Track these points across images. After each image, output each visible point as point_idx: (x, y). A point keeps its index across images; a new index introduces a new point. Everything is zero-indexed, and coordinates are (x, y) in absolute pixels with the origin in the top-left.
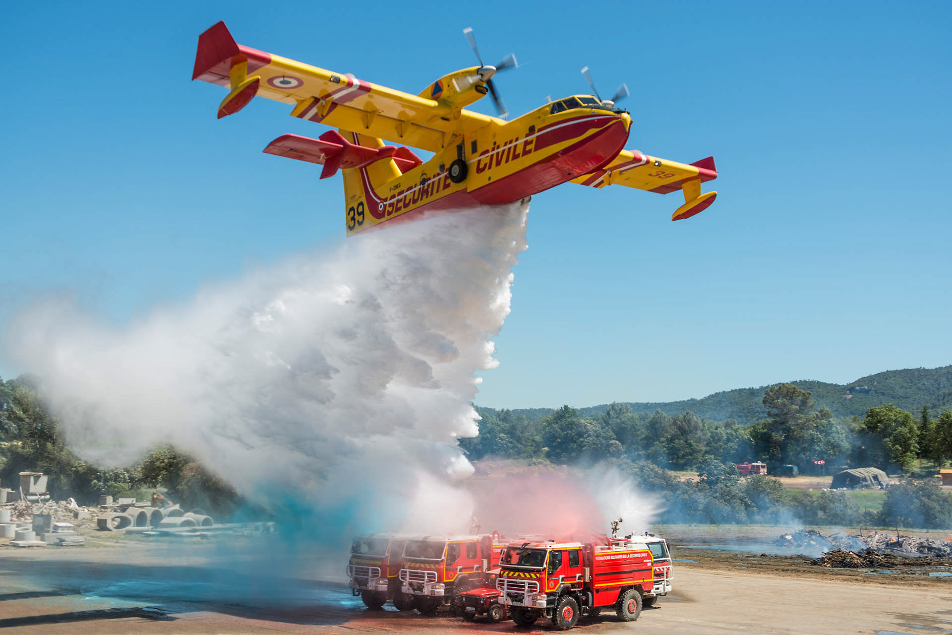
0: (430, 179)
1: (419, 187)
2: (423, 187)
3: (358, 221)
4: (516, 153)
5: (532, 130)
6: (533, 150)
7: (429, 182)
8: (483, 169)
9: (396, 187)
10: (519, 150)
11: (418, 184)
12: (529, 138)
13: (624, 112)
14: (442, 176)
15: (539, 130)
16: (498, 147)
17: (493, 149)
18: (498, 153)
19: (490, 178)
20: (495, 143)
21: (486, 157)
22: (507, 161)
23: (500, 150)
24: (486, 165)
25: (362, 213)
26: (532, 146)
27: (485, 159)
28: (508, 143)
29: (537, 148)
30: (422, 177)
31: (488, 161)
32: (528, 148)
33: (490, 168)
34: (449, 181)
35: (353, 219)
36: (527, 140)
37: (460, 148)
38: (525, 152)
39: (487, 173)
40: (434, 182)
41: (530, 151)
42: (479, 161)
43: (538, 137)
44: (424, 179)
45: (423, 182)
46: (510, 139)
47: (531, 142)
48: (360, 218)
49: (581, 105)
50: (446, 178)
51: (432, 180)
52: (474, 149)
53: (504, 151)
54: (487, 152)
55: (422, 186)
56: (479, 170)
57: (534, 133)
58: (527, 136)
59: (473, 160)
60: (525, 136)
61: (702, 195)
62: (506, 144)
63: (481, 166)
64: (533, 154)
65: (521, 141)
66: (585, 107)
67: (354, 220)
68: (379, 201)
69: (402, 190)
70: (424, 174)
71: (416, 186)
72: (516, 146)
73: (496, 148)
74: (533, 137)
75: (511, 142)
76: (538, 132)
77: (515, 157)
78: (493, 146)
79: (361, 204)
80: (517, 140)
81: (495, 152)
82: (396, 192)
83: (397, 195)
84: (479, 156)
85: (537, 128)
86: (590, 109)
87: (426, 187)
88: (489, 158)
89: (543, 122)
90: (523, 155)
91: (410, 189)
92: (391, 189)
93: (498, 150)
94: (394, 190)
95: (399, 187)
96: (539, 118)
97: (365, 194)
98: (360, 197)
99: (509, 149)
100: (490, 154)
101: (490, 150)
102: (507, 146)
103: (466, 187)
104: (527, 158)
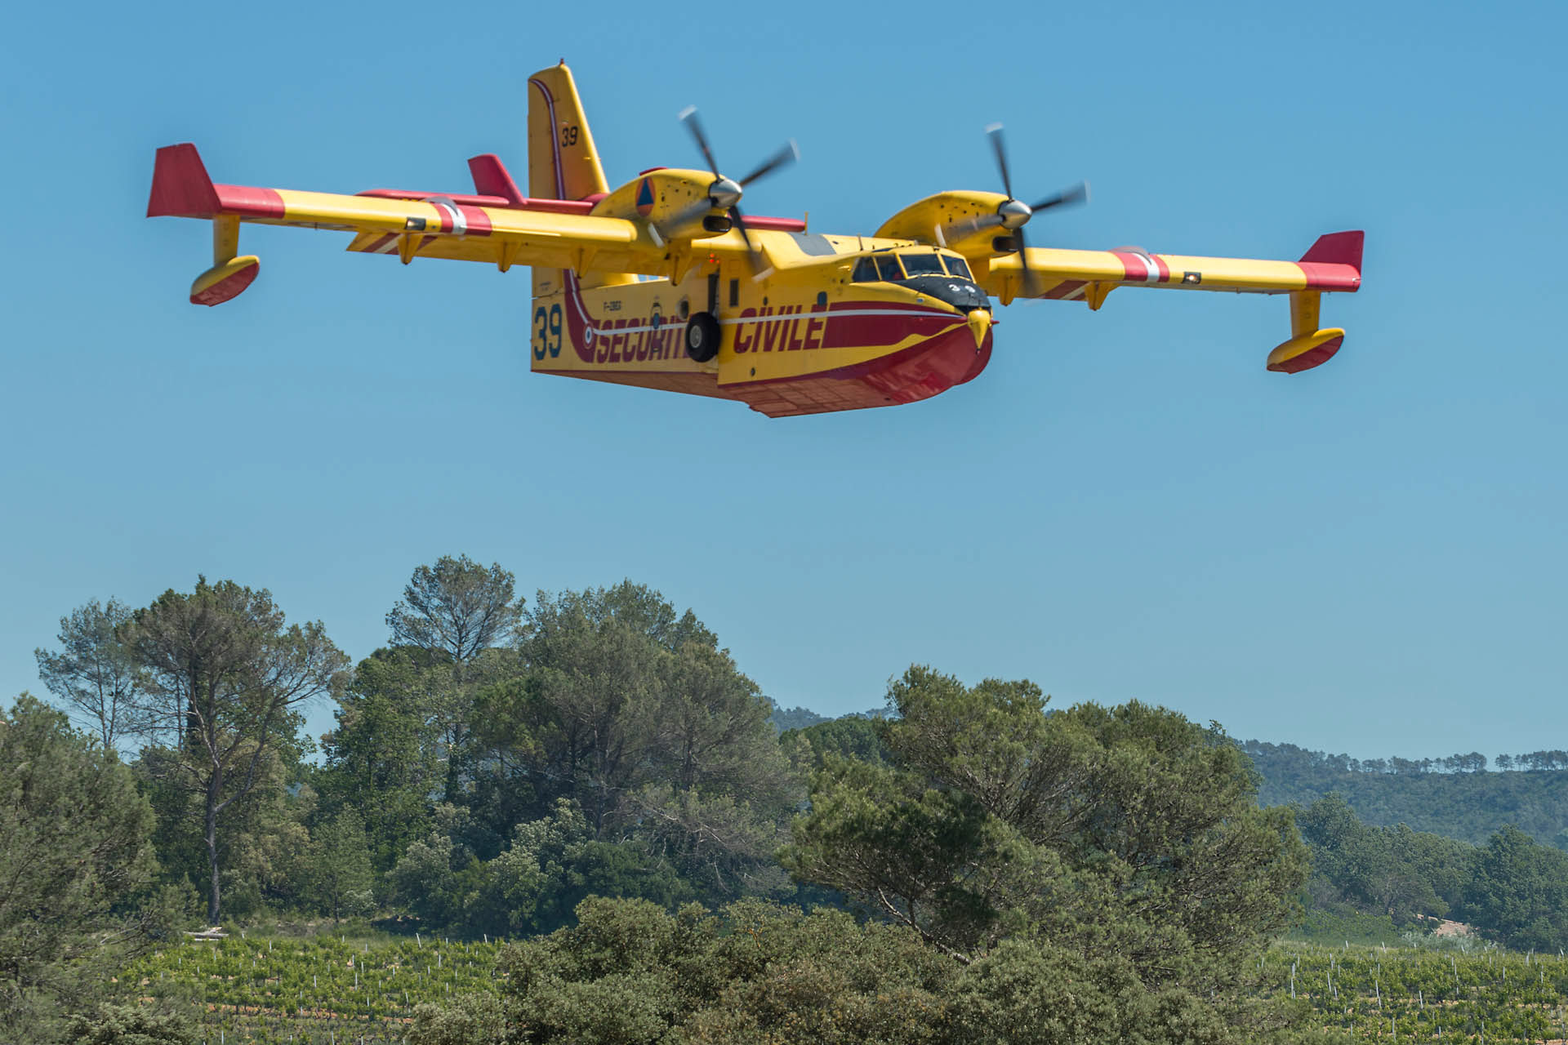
0: (665, 321)
1: (649, 328)
2: (655, 334)
3: (551, 345)
4: (797, 337)
5: (821, 303)
6: (821, 343)
7: (664, 327)
8: (744, 348)
10: (801, 335)
11: (648, 320)
12: (818, 316)
14: (685, 326)
15: (835, 307)
16: (770, 312)
17: (763, 312)
18: (769, 325)
19: (753, 372)
20: (766, 301)
21: (751, 323)
22: (781, 349)
23: (774, 318)
24: (749, 339)
25: (559, 331)
26: (818, 335)
27: (749, 326)
28: (786, 310)
29: (829, 343)
30: (654, 312)
31: (753, 332)
32: (814, 335)
33: (755, 350)
35: (543, 335)
36: (814, 319)
37: (714, 283)
38: (812, 344)
39: (749, 359)
40: (671, 332)
41: (816, 344)
42: (740, 327)
43: (830, 319)
44: (657, 316)
45: (656, 321)
46: (789, 305)
47: (819, 326)
48: (554, 340)
49: (902, 277)
51: (668, 327)
52: (734, 302)
53: (778, 324)
54: (752, 313)
55: (653, 329)
56: (740, 348)
57: (824, 310)
58: (815, 309)
59: (732, 319)
60: (810, 308)
62: (782, 311)
63: (743, 340)
64: (820, 352)
65: (806, 316)
66: (909, 284)
67: (545, 338)
68: (586, 321)
69: (623, 318)
70: (657, 305)
71: (644, 322)
72: (796, 323)
73: (767, 311)
74: (822, 316)
75: (790, 311)
76: (831, 310)
77: (795, 345)
78: (763, 306)
79: (557, 308)
80: (799, 310)
81: (765, 319)
82: (614, 316)
83: (614, 325)
84: (740, 314)
85: (830, 300)
86: (916, 292)
87: (659, 336)
88: (754, 327)
89: (840, 295)
90: (807, 347)
91: (635, 323)
92: (606, 305)
93: (770, 318)
94: (611, 310)
95: (618, 307)
96: (834, 281)
97: (564, 291)
98: (557, 291)
99: (787, 324)
100: (757, 319)
101: (758, 312)
102: (784, 317)
103: (717, 372)
104: (812, 355)
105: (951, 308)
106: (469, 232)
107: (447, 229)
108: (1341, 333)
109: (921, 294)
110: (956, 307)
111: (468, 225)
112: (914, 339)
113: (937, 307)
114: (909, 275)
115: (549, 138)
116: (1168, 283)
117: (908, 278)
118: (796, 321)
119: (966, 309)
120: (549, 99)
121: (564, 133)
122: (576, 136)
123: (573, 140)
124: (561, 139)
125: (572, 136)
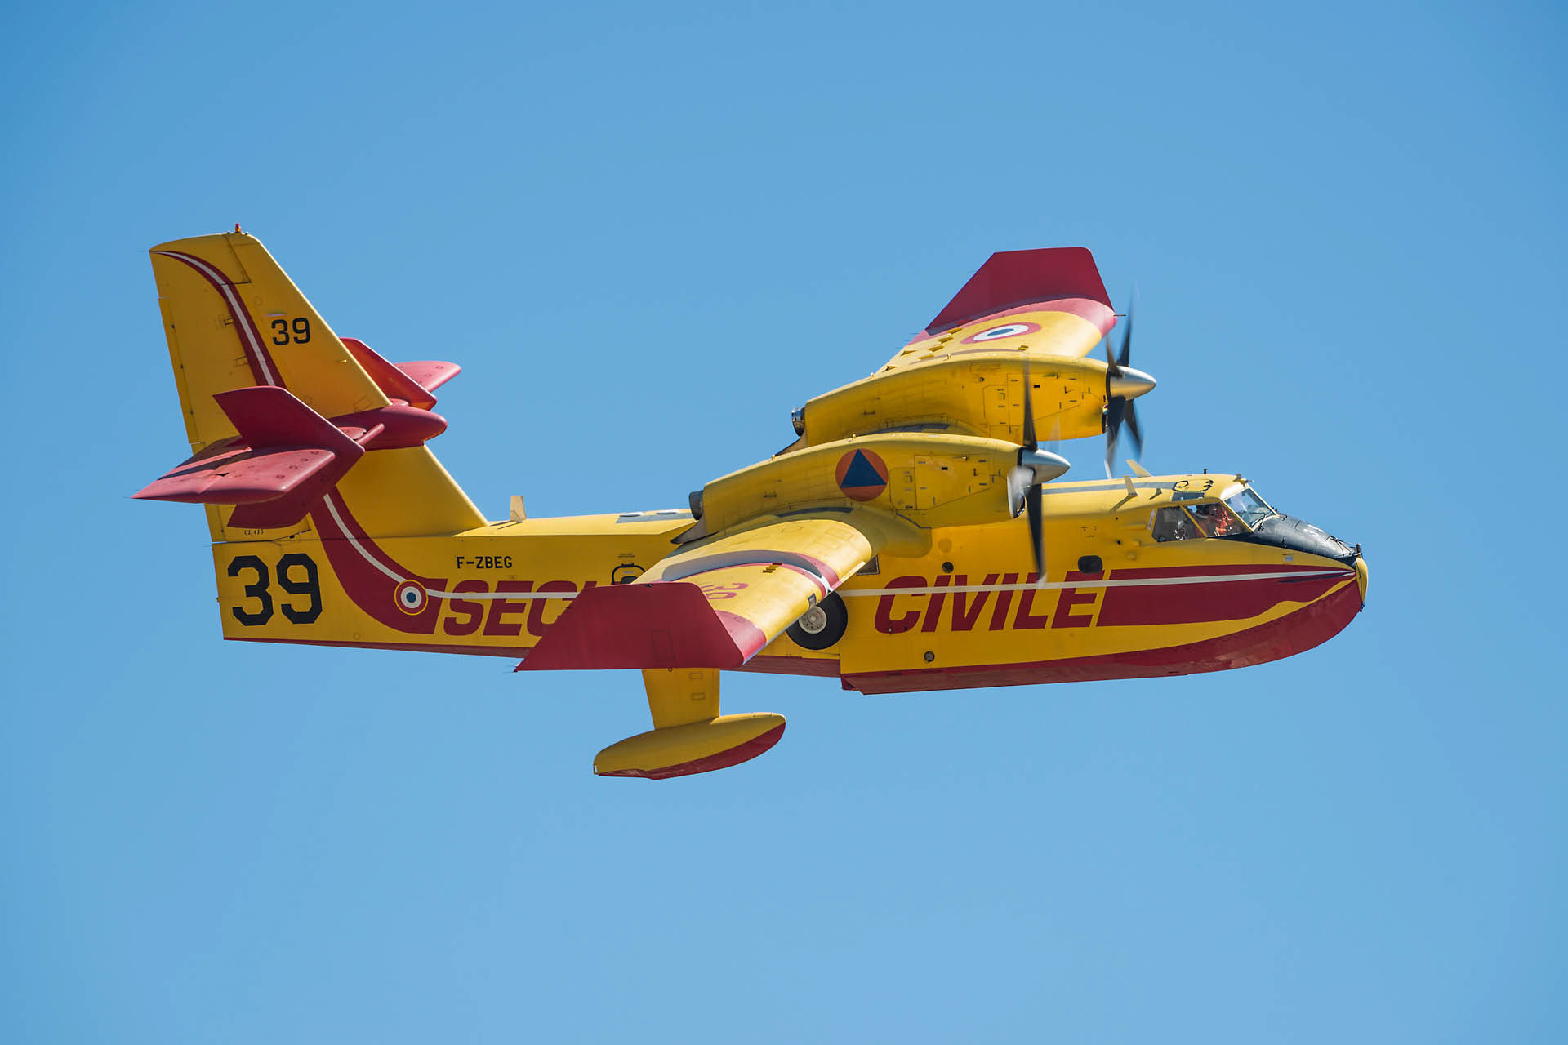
3: (287, 607)
4: (1032, 612)
5: (1089, 567)
6: (1094, 621)
8: (901, 627)
9: (492, 562)
10: (1043, 606)
12: (1082, 586)
15: (1116, 575)
16: (962, 580)
17: (942, 581)
18: (960, 597)
19: (930, 657)
20: (948, 566)
21: (914, 595)
22: (997, 623)
23: (972, 589)
24: (912, 617)
25: (312, 587)
26: (1091, 610)
27: (911, 600)
28: (1001, 578)
29: (1113, 618)
30: (621, 574)
31: (923, 607)
32: (1077, 610)
33: (930, 625)
35: (258, 590)
36: (1074, 590)
38: (1063, 619)
41: (1084, 621)
42: (886, 603)
43: (1110, 590)
46: (1011, 571)
47: (1089, 598)
53: (982, 597)
54: (920, 582)
56: (890, 626)
57: (1099, 578)
58: (1071, 577)
59: (866, 591)
60: (1061, 575)
62: (991, 579)
63: (897, 614)
64: (1094, 630)
65: (1051, 587)
66: (1259, 540)
67: (265, 598)
69: (522, 578)
70: (632, 566)
72: (1028, 596)
73: (953, 580)
74: (1094, 587)
75: (1011, 578)
76: (1111, 578)
77: (1026, 621)
78: (943, 573)
80: (1034, 579)
81: (950, 590)
82: (492, 576)
83: (493, 586)
84: (885, 584)
85: (1108, 568)
88: (927, 601)
89: (1134, 559)
90: (1057, 624)
91: (560, 586)
92: (464, 561)
93: (961, 589)
94: (478, 567)
95: (502, 564)
96: (1119, 543)
97: (317, 536)
98: (292, 537)
99: (1005, 597)
100: (930, 590)
101: (931, 580)
102: (997, 588)
103: (837, 658)
104: (1072, 635)
105: (1330, 562)
112: (1285, 608)
115: (232, 329)
120: (220, 283)
121: (274, 327)
122: (307, 330)
123: (303, 336)
124: (268, 335)
125: (296, 331)
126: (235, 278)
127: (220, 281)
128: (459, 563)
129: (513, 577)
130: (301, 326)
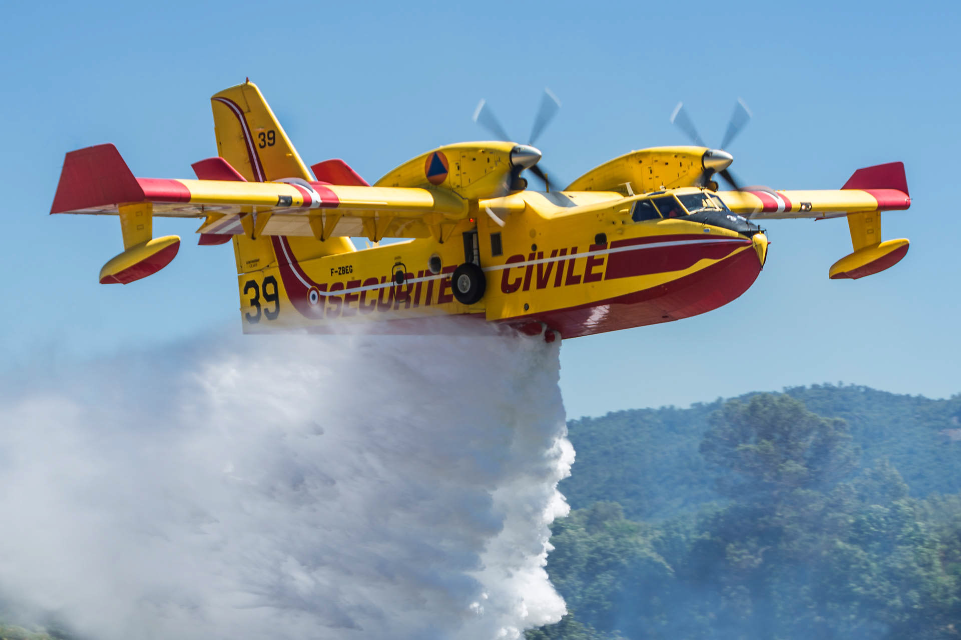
0: (411, 276)
1: (391, 284)
2: (400, 288)
3: (266, 310)
4: (575, 274)
5: (600, 241)
6: (604, 276)
7: (410, 281)
8: (513, 288)
9: (345, 270)
10: (580, 270)
11: (389, 277)
12: (597, 254)
13: (757, 232)
14: (438, 278)
15: (615, 245)
16: (541, 256)
17: (532, 257)
18: (540, 266)
19: (527, 307)
20: (534, 247)
21: (519, 267)
22: (558, 283)
23: (546, 261)
24: (518, 281)
25: (274, 298)
26: (602, 269)
27: (517, 271)
28: (559, 253)
29: (612, 274)
30: (396, 270)
31: (522, 274)
32: (595, 270)
33: (526, 288)
34: (449, 291)
35: (255, 302)
36: (593, 257)
37: (469, 238)
38: (591, 278)
39: (521, 296)
40: (419, 285)
41: (598, 277)
42: (506, 272)
43: (611, 255)
44: (400, 273)
45: (399, 277)
46: (564, 247)
47: (600, 262)
48: (271, 306)
49: (686, 214)
50: (444, 284)
51: (416, 280)
52: (497, 249)
53: (551, 265)
54: (520, 258)
55: (396, 284)
56: (508, 288)
57: (605, 248)
58: (592, 248)
59: (497, 267)
60: (588, 247)
61: (884, 243)
62: (554, 254)
63: (511, 281)
64: (604, 282)
65: (583, 255)
66: (691, 218)
67: (258, 305)
68: (309, 287)
69: (357, 279)
70: (400, 264)
71: (384, 280)
73: (536, 256)
74: (603, 254)
75: (564, 252)
76: (611, 247)
77: (573, 280)
78: (532, 252)
79: (270, 280)
80: (574, 251)
81: (535, 262)
82: (345, 279)
83: (345, 286)
84: (505, 262)
85: (610, 241)
86: (701, 224)
87: (404, 289)
88: (524, 270)
89: (621, 234)
90: (586, 280)
91: (372, 281)
92: (334, 271)
93: (540, 261)
94: (340, 274)
95: (349, 271)
96: (613, 223)
97: (278, 265)
98: (268, 266)
99: (561, 264)
100: (526, 263)
101: (527, 257)
102: (558, 259)
103: (484, 311)
104: (593, 287)
105: (736, 234)
106: (323, 205)
107: (307, 203)
108: (906, 242)
109: (706, 225)
110: (740, 232)
111: (322, 199)
112: (704, 263)
113: (725, 235)
114: (690, 211)
115: (243, 141)
116: (791, 212)
117: (689, 213)
118: (572, 262)
119: (750, 234)
120: (239, 112)
121: (259, 137)
122: (274, 138)
123: (271, 142)
124: (258, 141)
125: (269, 139)
126: (245, 109)
127: (238, 112)
128: (332, 273)
129: (353, 278)
130: (271, 135)
